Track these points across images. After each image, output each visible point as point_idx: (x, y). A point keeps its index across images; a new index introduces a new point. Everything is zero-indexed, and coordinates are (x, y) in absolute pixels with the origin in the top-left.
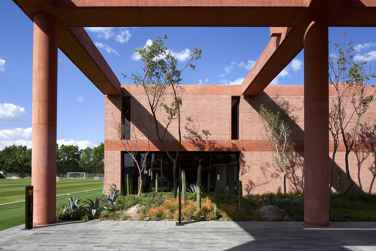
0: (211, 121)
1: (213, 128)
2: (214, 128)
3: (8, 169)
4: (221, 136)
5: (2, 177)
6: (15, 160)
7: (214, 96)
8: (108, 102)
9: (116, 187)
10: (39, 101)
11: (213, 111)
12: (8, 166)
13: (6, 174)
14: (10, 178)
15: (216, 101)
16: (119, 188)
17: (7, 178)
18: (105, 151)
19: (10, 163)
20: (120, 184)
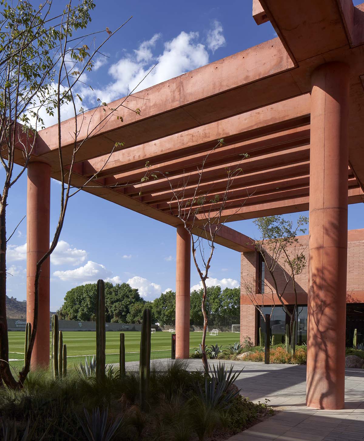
0: (350, 270)
1: (352, 278)
2: (354, 278)
3: (165, 320)
4: (362, 286)
5: (159, 329)
6: (172, 310)
7: (354, 242)
8: (244, 259)
9: (250, 340)
10: (179, 281)
11: (353, 259)
12: (165, 317)
13: (163, 326)
14: (168, 331)
15: (356, 248)
16: (253, 340)
17: (164, 331)
18: (241, 306)
19: (166, 313)
20: (254, 337)
